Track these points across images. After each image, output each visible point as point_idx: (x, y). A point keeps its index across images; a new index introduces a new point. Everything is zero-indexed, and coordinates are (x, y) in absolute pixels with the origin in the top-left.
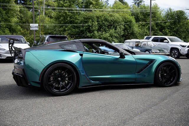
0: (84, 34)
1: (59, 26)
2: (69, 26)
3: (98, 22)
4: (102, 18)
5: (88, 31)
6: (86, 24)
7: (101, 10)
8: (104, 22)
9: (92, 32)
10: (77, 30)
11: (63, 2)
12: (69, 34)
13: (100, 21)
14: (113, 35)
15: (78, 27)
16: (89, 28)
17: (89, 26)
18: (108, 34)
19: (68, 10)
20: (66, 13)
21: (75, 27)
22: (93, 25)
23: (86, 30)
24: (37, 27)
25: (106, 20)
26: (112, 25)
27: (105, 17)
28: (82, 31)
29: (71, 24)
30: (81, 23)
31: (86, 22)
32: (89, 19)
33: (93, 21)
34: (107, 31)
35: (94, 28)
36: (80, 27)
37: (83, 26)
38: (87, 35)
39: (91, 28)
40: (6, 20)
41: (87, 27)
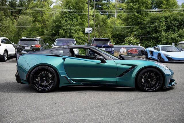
0: (150, 35)
1: (127, 27)
2: (136, 27)
3: (166, 22)
4: (171, 18)
5: (154, 32)
6: (153, 25)
7: (171, 9)
8: (172, 22)
9: (158, 33)
10: (144, 31)
11: (132, 4)
12: (135, 35)
13: (168, 21)
14: (182, 35)
15: (145, 28)
16: (156, 29)
17: (156, 26)
18: (176, 34)
19: (136, 12)
20: (134, 15)
21: (142, 28)
22: (160, 25)
23: (152, 31)
24: (91, 30)
25: (175, 20)
26: (183, 25)
27: (174, 17)
28: (148, 32)
29: (139, 25)
30: (148, 24)
31: (153, 23)
32: (157, 19)
33: (160, 22)
34: (176, 31)
35: (161, 29)
36: (146, 28)
37: (149, 27)
38: (154, 36)
39: (157, 28)
40: (81, 24)
41: (153, 28)
